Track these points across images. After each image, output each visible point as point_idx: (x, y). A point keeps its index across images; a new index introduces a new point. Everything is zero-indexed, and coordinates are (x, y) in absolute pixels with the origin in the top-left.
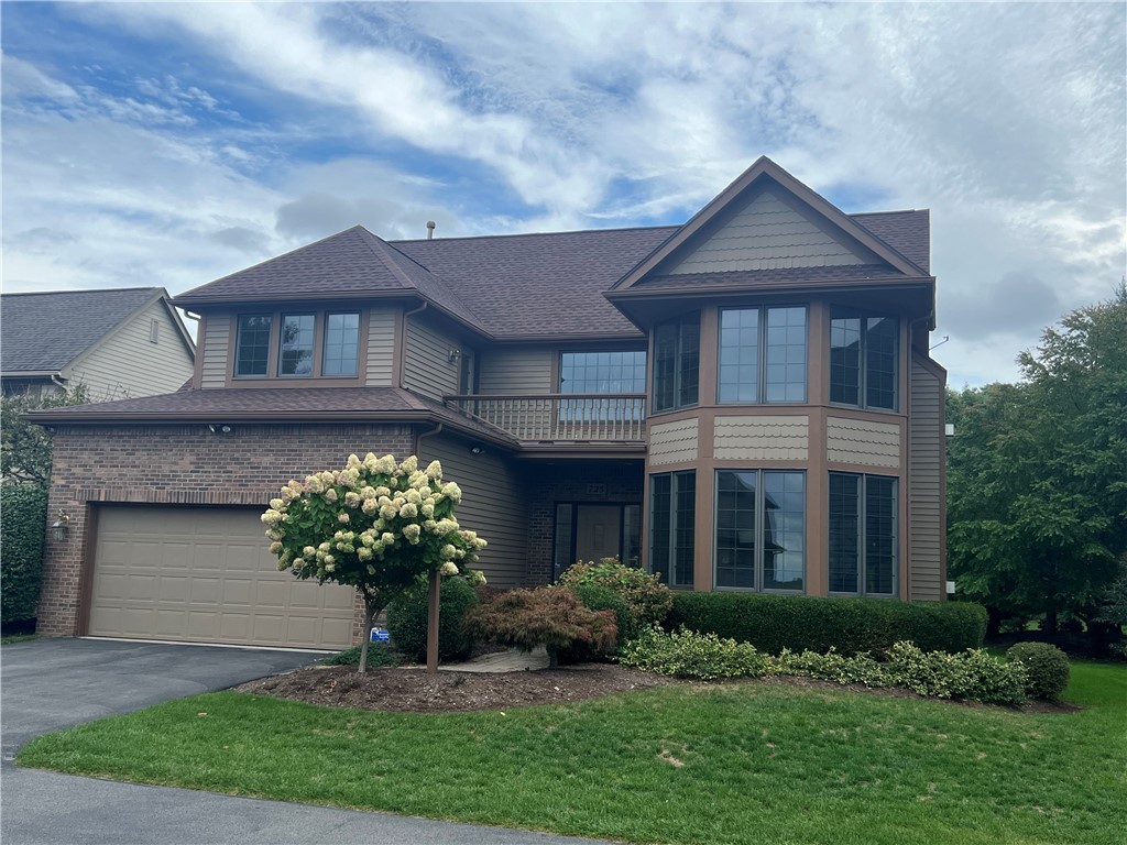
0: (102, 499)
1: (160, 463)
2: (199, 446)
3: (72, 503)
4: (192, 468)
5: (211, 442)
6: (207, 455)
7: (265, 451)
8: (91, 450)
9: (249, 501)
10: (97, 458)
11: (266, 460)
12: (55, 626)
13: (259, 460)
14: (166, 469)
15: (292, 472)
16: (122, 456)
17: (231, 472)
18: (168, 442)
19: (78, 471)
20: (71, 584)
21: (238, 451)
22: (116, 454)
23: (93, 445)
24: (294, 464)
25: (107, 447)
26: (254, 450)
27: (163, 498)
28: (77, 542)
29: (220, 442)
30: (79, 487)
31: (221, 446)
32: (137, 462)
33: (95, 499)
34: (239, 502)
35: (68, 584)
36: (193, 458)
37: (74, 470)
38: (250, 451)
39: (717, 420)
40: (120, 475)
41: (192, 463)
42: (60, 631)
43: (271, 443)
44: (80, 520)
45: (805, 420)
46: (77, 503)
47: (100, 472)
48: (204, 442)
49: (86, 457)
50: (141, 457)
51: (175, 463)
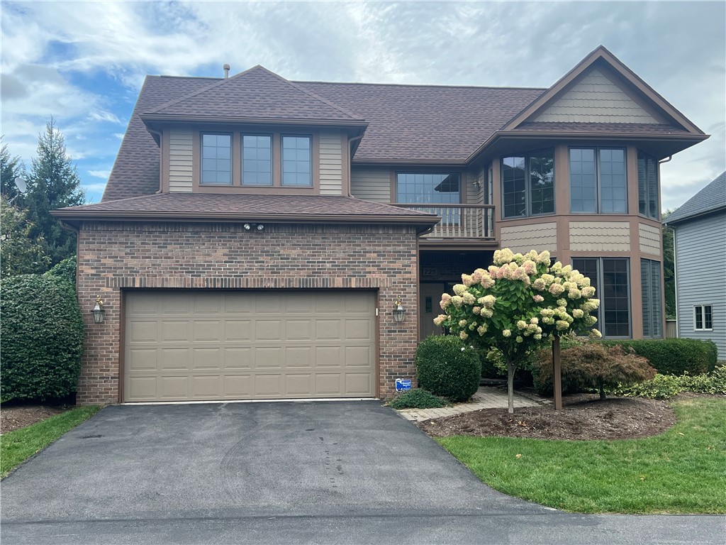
0: (137, 285)
1: (193, 254)
2: (231, 241)
3: (105, 289)
4: (226, 259)
5: (242, 237)
6: (238, 248)
7: (293, 245)
8: (120, 243)
9: (282, 285)
10: (128, 250)
11: (294, 253)
12: (97, 397)
13: (287, 253)
14: (200, 259)
15: (318, 262)
16: (154, 249)
17: (263, 262)
18: (201, 237)
19: (109, 262)
20: (111, 359)
21: (268, 245)
22: (147, 247)
23: (123, 240)
24: (319, 256)
25: (138, 241)
26: (283, 245)
27: (199, 283)
28: (113, 324)
29: (251, 238)
30: (111, 276)
31: (252, 241)
32: (170, 254)
33: (130, 285)
34: (272, 286)
35: (108, 359)
36: (226, 251)
37: (103, 261)
38: (279, 245)
39: (571, 224)
40: (153, 265)
41: (224, 255)
42: (103, 400)
43: (297, 239)
44: (116, 303)
45: (627, 225)
46: (110, 290)
47: (132, 262)
48: (236, 237)
49: (115, 249)
50: (174, 249)
51: (208, 255)
